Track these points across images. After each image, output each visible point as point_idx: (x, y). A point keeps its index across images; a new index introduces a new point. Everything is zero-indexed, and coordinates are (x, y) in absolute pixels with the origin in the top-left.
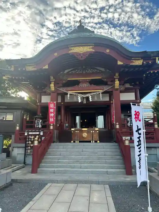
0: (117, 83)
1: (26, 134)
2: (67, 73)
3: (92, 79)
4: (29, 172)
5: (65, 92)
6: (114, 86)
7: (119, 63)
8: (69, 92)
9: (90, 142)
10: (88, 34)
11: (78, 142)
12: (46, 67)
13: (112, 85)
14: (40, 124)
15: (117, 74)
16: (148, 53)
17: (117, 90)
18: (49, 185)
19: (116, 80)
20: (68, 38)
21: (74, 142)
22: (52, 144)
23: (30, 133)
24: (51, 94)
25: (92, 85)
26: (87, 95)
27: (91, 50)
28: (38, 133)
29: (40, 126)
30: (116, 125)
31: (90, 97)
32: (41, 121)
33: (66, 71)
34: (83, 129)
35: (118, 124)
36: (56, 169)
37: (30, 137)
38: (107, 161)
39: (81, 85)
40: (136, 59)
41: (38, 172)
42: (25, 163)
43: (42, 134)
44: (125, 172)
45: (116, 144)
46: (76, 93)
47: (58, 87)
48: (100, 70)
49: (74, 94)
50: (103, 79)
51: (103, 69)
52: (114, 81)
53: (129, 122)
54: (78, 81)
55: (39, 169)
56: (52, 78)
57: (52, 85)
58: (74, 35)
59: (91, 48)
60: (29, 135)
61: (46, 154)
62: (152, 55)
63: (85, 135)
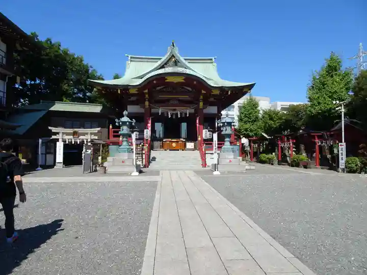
0: (201, 104)
2: (159, 90)
5: (158, 108)
6: (199, 106)
7: (203, 92)
8: (161, 108)
9: (178, 150)
10: (181, 70)
11: (169, 150)
12: (146, 91)
13: (197, 104)
15: (201, 97)
17: (201, 109)
18: (161, 171)
19: (200, 101)
20: (166, 71)
21: (166, 150)
26: (176, 112)
31: (179, 113)
32: (138, 133)
33: (158, 88)
34: (173, 140)
39: (171, 102)
46: (166, 109)
47: (151, 103)
48: (185, 89)
51: (191, 89)
52: (198, 101)
55: (149, 166)
57: (147, 102)
63: (174, 145)
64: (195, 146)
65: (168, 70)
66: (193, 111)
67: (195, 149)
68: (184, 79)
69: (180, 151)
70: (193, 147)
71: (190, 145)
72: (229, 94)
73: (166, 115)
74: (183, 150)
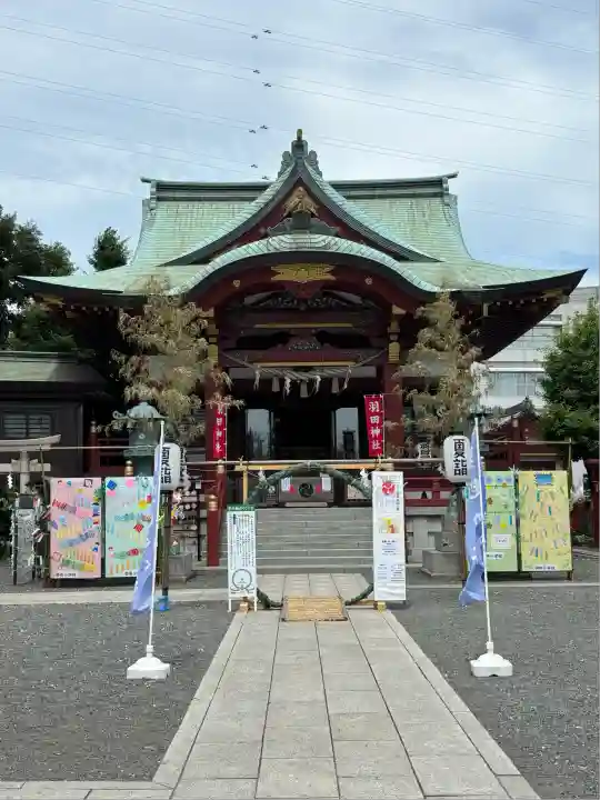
0: (394, 348)
5: (246, 365)
6: (386, 354)
7: (397, 310)
8: (259, 365)
12: (210, 313)
13: (383, 349)
16: (466, 294)
17: (394, 363)
19: (392, 338)
25: (326, 345)
26: (310, 375)
27: (329, 277)
39: (293, 344)
46: (277, 367)
47: (226, 350)
48: (349, 302)
49: (273, 372)
50: (356, 330)
51: (356, 299)
52: (385, 338)
55: (221, 560)
59: (329, 272)
62: (474, 298)
65: (280, 242)
66: (371, 372)
68: (332, 273)
72: (485, 313)
73: (276, 388)
74: (334, 506)
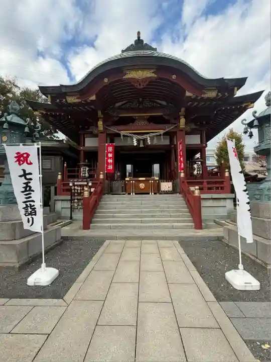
0: (183, 121)
1: (71, 184)
2: (119, 106)
3: (150, 116)
4: (80, 229)
5: (117, 132)
6: (177, 127)
7: (188, 94)
9: (149, 194)
10: (149, 52)
11: (134, 194)
12: (93, 98)
13: (175, 124)
14: (86, 172)
15: (183, 109)
16: (226, 81)
17: (182, 130)
18: (107, 242)
19: (181, 117)
20: (123, 57)
21: (130, 194)
22: (104, 196)
23: (76, 184)
24: (100, 135)
25: (151, 123)
26: (144, 137)
27: (153, 75)
28: (86, 183)
29: (87, 175)
30: (181, 172)
31: (149, 139)
32: (87, 169)
33: (117, 105)
34: (140, 179)
35: (183, 172)
36: (112, 225)
37: (76, 188)
38: (171, 214)
39: (137, 123)
40: (210, 88)
41: (91, 227)
42: (71, 218)
43: (90, 184)
44: (194, 226)
45: (181, 195)
46: (130, 133)
47: (107, 126)
48: (160, 104)
49: (129, 135)
50: (164, 116)
51: (164, 103)
52: (178, 119)
53: (196, 170)
54: (133, 118)
55: (91, 225)
56: (100, 113)
57: (100, 123)
58: (131, 54)
59: (153, 73)
60: (74, 185)
61: (98, 207)
62: (230, 84)
63: (142, 186)
64: (173, 186)
65: (128, 53)
67: (174, 191)
68: (155, 72)
69: (152, 195)
70: (171, 189)
71: (166, 186)
74: (155, 194)
